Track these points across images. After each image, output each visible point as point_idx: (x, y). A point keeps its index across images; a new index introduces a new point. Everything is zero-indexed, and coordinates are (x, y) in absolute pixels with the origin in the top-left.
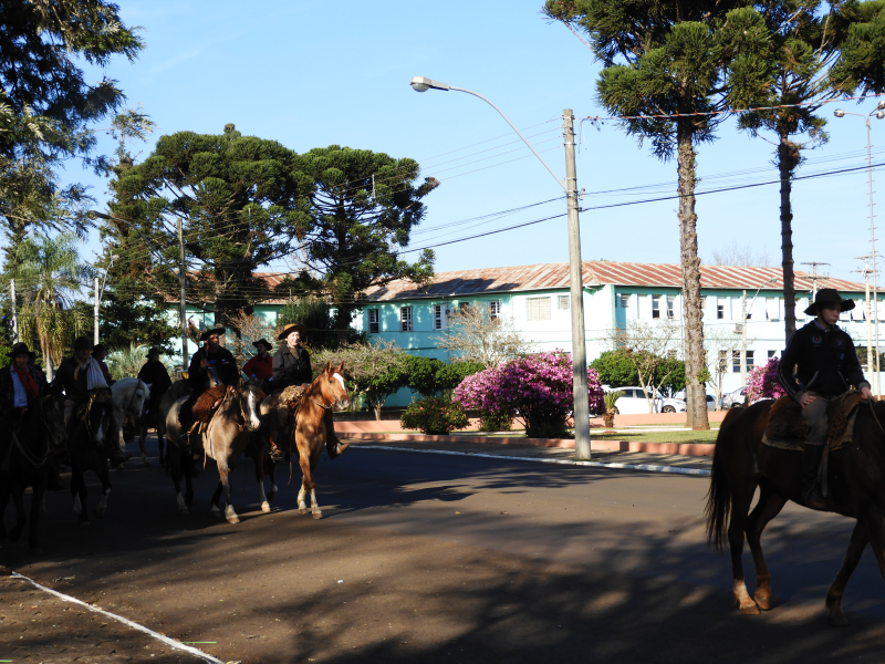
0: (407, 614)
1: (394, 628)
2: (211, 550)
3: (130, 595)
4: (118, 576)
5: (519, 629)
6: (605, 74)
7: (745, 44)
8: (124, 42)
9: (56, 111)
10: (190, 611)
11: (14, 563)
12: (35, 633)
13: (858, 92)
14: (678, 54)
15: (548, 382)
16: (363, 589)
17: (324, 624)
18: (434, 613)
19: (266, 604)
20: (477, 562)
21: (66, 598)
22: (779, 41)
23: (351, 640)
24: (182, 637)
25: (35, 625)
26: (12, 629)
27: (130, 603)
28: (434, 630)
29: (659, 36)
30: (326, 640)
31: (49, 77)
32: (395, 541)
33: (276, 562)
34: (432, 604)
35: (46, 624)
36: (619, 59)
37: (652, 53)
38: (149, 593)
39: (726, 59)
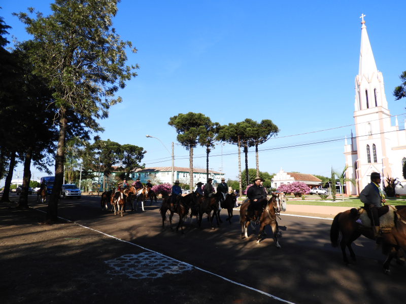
0: (148, 230)
1: (146, 233)
2: (109, 219)
3: (98, 227)
4: (94, 223)
5: (168, 234)
6: (178, 135)
7: (202, 132)
8: (102, 130)
9: (83, 138)
10: (109, 230)
11: (73, 220)
12: (83, 234)
13: (221, 141)
14: (191, 133)
15: (166, 188)
16: (139, 226)
17: (134, 232)
18: (153, 230)
19: (123, 229)
20: (158, 221)
21: (86, 227)
22: (208, 131)
23: (139, 235)
24: (109, 234)
25: (82, 232)
26: (78, 233)
27: (98, 228)
28: (153, 233)
29: (188, 130)
30: (135, 235)
31: (82, 132)
32: (140, 218)
33: (120, 221)
34: (152, 229)
35: (84, 232)
36: (181, 133)
37: (186, 132)
38: (101, 226)
39: (199, 134)
